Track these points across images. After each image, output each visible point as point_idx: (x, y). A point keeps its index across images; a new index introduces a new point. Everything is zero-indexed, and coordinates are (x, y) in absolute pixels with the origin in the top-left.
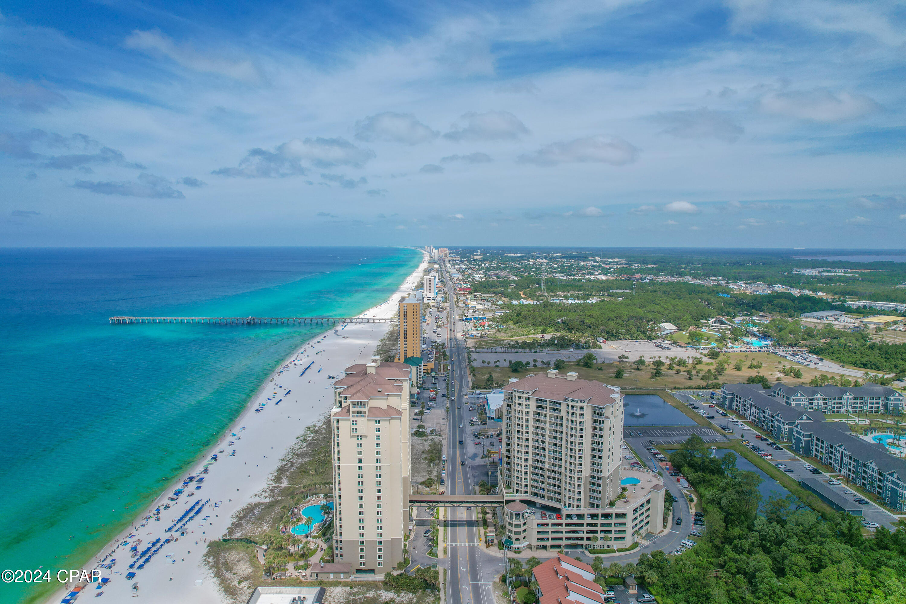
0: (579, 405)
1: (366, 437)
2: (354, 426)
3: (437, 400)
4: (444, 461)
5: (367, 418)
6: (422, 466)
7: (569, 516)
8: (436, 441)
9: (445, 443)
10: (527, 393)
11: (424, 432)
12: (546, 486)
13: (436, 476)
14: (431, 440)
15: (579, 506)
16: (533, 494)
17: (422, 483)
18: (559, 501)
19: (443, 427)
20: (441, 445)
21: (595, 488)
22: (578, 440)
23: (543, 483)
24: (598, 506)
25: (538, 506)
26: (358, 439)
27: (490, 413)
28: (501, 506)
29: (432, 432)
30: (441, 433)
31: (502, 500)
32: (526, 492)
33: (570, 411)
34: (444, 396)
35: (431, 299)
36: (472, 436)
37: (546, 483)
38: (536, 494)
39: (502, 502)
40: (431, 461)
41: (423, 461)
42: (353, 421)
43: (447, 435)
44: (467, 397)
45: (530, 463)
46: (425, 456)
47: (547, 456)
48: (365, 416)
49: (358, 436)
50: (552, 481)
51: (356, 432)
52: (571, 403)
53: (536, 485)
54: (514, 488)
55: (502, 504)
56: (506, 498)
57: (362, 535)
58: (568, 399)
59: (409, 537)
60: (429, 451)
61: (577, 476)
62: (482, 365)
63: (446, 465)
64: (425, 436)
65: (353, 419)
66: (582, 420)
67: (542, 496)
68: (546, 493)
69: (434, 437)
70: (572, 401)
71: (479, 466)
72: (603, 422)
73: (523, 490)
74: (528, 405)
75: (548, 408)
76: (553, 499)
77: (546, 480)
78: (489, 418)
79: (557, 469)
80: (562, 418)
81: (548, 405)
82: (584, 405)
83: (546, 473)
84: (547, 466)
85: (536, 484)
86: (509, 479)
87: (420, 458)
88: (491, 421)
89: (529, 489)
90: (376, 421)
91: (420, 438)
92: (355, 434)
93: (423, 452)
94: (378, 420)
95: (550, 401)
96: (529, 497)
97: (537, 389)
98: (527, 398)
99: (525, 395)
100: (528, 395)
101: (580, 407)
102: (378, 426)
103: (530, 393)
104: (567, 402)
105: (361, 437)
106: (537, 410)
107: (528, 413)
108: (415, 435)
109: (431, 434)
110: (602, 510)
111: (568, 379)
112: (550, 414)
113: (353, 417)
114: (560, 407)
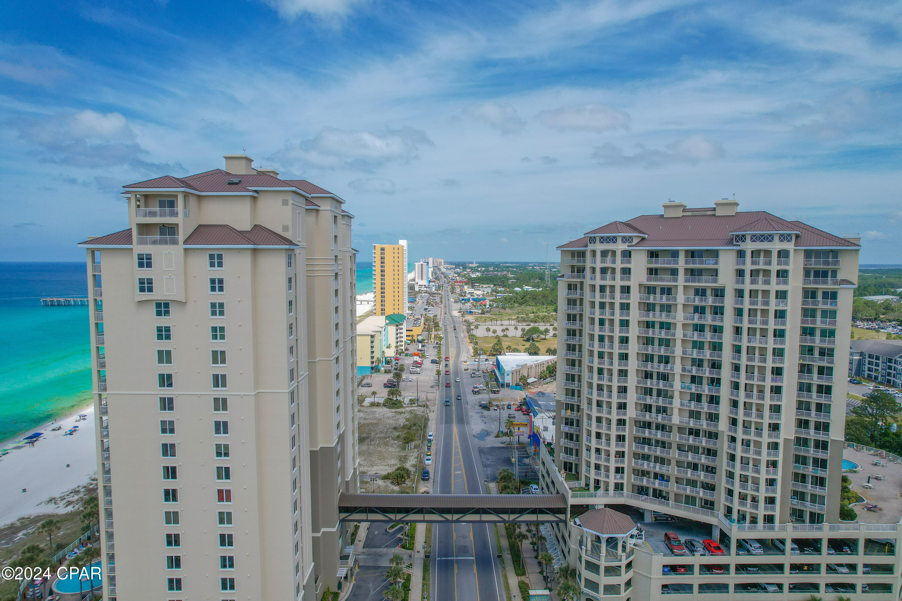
1: (182, 304)
2: (145, 273)
3: (423, 366)
4: (430, 441)
5: (181, 246)
6: (390, 449)
7: (742, 545)
8: (419, 413)
9: (433, 416)
10: (625, 240)
11: (400, 402)
12: (672, 471)
13: (414, 466)
14: (411, 412)
15: (769, 519)
16: (636, 489)
17: (385, 478)
18: (709, 505)
19: (430, 396)
20: (427, 419)
21: (809, 470)
22: (771, 343)
23: (662, 461)
24: (816, 518)
25: (648, 518)
26: (159, 313)
27: (503, 379)
28: (561, 521)
29: (412, 402)
30: (428, 403)
31: (563, 506)
32: (619, 487)
33: (748, 267)
34: (433, 362)
35: (423, 287)
36: (477, 407)
37: (673, 462)
38: (642, 491)
39: (562, 511)
40: (407, 440)
41: (392, 442)
42: (140, 257)
43: (436, 407)
44: (468, 363)
45: (631, 413)
46: (397, 434)
47: (677, 395)
48: (175, 242)
49: (158, 305)
50: (690, 457)
51: (150, 290)
52: (749, 246)
53: (645, 467)
54: (588, 479)
55: (562, 516)
56: (572, 501)
58: (742, 238)
60: (404, 427)
61: (766, 439)
62: (486, 334)
63: (433, 448)
64: (401, 407)
65: (138, 249)
66: (782, 288)
67: (658, 494)
68: (672, 488)
69: (415, 408)
70: (755, 238)
71: (492, 449)
72: (831, 295)
73: (613, 479)
74: (626, 272)
75: (681, 273)
76: (690, 500)
77: (674, 454)
78: (503, 385)
79: (704, 424)
80: (719, 293)
81: (682, 263)
82: (790, 246)
83: (675, 438)
84: (676, 419)
85: (646, 466)
86: (572, 459)
87: (389, 437)
88: (506, 389)
89: (628, 479)
90: (212, 257)
91: (393, 410)
92: (146, 296)
93: (395, 428)
94: (216, 253)
95: (687, 251)
96: (627, 497)
97: (646, 236)
98: (627, 254)
99: (620, 247)
100: (628, 246)
101: (779, 252)
102: (217, 273)
103: (632, 240)
104: (739, 245)
105: (167, 305)
106: (649, 280)
107: (626, 290)
108: (384, 405)
109: (411, 404)
110: (832, 529)
111: (718, 213)
112: (685, 287)
113: (141, 242)
114: (716, 263)
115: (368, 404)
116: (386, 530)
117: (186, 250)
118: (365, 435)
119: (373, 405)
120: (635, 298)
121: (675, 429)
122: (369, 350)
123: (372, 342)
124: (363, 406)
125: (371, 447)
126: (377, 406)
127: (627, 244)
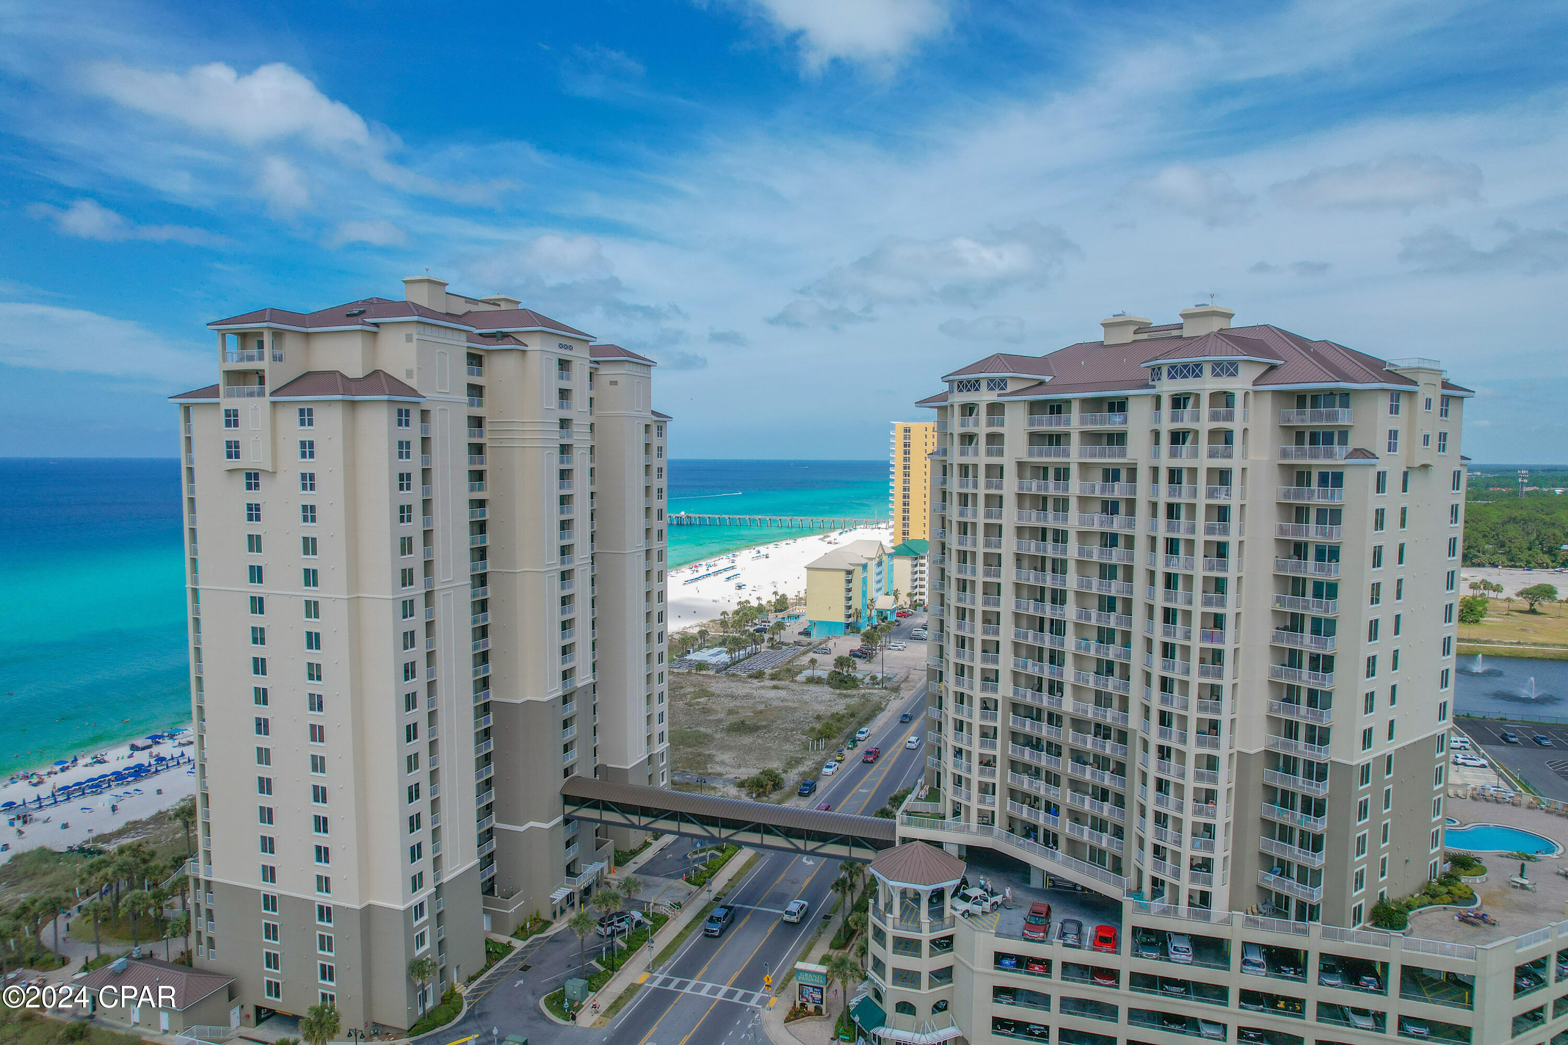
0: (1207, 384)
1: (270, 474)
2: (232, 434)
4: (857, 741)
5: (268, 399)
6: (787, 747)
7: (1151, 940)
8: (875, 699)
9: (894, 706)
10: (994, 384)
11: (854, 680)
12: (1065, 797)
13: (801, 776)
14: (863, 696)
15: (1201, 898)
16: (1015, 825)
17: (741, 785)
20: (881, 709)
21: (1296, 819)
22: (1200, 568)
23: (1055, 779)
24: (1307, 912)
25: (1036, 882)
26: (249, 487)
29: (875, 681)
30: (902, 685)
31: (889, 838)
32: (988, 818)
33: (1166, 426)
37: (1064, 781)
38: (1026, 829)
39: (889, 845)
40: (822, 737)
41: (799, 737)
42: (227, 414)
43: (910, 692)
45: (1006, 689)
46: (814, 725)
47: (1069, 660)
48: (261, 394)
49: (248, 476)
50: (1088, 774)
51: (238, 455)
52: (1168, 387)
53: (1026, 787)
54: (944, 798)
56: (905, 831)
57: (269, 874)
58: (1156, 372)
59: (547, 924)
60: (834, 717)
61: (1192, 748)
63: (854, 752)
64: (856, 687)
65: (227, 403)
66: (1220, 463)
67: (1050, 839)
68: (1063, 827)
69: (874, 691)
70: (1174, 372)
72: (1338, 480)
73: (977, 804)
74: (995, 439)
75: (1076, 440)
76: (1093, 855)
77: (1065, 766)
79: (1110, 716)
80: (1133, 471)
81: (1075, 423)
82: (1235, 384)
83: (1067, 737)
84: (1068, 704)
85: (1026, 784)
87: (800, 729)
89: (998, 804)
90: (302, 412)
91: (838, 691)
92: (234, 463)
93: (819, 718)
94: (306, 407)
95: (1084, 401)
96: (999, 837)
97: (1048, 379)
98: (995, 409)
99: (985, 397)
100: (999, 395)
101: (1214, 396)
102: (307, 434)
103: (1006, 385)
104: (1154, 387)
105: (256, 476)
106: (1031, 454)
107: (995, 472)
108: (829, 683)
109: (873, 684)
110: (1326, 934)
111: (1186, 333)
112: (1083, 466)
113: (229, 395)
114: (1125, 421)
115: (804, 680)
116: (685, 857)
117: (274, 404)
118: (764, 723)
119: (811, 680)
120: (1010, 486)
121: (1066, 721)
122: (843, 594)
123: (849, 581)
124: (795, 681)
125: (760, 741)
126: (817, 683)
127: (998, 392)
